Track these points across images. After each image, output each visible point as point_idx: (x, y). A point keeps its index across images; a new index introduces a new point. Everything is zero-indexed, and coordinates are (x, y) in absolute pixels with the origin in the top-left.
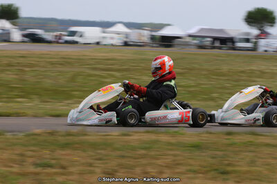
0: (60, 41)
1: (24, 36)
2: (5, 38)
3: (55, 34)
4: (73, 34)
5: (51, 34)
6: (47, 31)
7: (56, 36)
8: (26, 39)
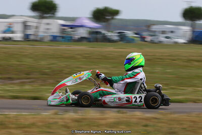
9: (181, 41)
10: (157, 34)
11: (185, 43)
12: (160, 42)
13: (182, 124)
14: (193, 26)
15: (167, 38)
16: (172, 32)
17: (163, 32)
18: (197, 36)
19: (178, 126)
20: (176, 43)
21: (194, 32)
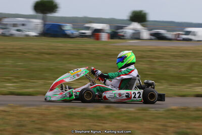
0: (179, 39)
1: (152, 35)
2: (136, 36)
3: (175, 33)
4: (188, 33)
5: (172, 33)
6: (168, 31)
7: (176, 35)
8: (153, 37)
9: (33, 34)
10: (8, 27)
11: (36, 36)
12: (12, 35)
13: (31, 117)
14: (44, 19)
15: (18, 30)
16: (23, 25)
17: (15, 25)
18: (48, 29)
19: (27, 119)
20: (27, 36)
21: (45, 25)
